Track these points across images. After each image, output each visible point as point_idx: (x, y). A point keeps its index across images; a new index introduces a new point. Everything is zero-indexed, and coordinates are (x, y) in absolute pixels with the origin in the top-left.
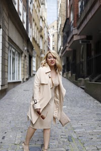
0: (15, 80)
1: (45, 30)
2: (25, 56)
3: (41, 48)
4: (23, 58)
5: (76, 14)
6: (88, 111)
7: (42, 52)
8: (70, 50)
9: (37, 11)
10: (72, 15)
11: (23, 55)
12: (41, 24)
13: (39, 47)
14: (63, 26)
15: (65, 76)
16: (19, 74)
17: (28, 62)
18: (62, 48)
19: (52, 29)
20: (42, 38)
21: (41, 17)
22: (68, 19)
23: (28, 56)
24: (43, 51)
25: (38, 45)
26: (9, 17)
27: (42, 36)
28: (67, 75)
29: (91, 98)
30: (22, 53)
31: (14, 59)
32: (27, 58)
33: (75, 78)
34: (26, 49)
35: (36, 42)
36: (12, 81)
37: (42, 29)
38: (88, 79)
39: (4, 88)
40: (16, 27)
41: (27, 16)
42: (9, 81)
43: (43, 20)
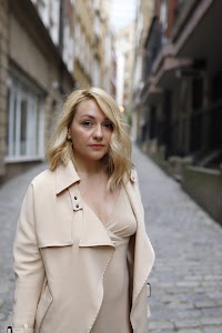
2: (54, 103)
6: (178, 235)
10: (164, 11)
11: (49, 100)
18: (142, 86)
21: (98, 13)
23: (59, 102)
25: (88, 77)
28: (149, 147)
33: (164, 155)
35: (82, 70)
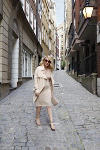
0: (27, 77)
1: (54, 32)
2: (36, 57)
3: (50, 49)
4: (33, 59)
5: (77, 21)
7: (50, 52)
8: (74, 51)
9: (46, 16)
10: (75, 21)
11: (34, 56)
12: (50, 27)
13: (48, 48)
14: (69, 29)
15: (70, 74)
16: (30, 72)
17: (38, 62)
18: (68, 49)
19: (61, 30)
20: (51, 40)
21: (50, 21)
22: (72, 24)
23: (37, 57)
24: (52, 52)
25: (47, 46)
26: (23, 28)
27: (50, 38)
29: (85, 89)
30: (33, 54)
31: (26, 59)
32: (37, 59)
33: (76, 75)
34: (36, 50)
35: (45, 44)
36: (25, 76)
37: (50, 31)
38: (84, 75)
39: (20, 81)
40: (28, 34)
41: (37, 23)
42: (23, 77)
43: (51, 23)
